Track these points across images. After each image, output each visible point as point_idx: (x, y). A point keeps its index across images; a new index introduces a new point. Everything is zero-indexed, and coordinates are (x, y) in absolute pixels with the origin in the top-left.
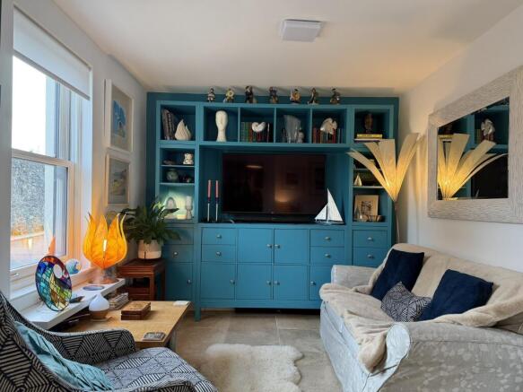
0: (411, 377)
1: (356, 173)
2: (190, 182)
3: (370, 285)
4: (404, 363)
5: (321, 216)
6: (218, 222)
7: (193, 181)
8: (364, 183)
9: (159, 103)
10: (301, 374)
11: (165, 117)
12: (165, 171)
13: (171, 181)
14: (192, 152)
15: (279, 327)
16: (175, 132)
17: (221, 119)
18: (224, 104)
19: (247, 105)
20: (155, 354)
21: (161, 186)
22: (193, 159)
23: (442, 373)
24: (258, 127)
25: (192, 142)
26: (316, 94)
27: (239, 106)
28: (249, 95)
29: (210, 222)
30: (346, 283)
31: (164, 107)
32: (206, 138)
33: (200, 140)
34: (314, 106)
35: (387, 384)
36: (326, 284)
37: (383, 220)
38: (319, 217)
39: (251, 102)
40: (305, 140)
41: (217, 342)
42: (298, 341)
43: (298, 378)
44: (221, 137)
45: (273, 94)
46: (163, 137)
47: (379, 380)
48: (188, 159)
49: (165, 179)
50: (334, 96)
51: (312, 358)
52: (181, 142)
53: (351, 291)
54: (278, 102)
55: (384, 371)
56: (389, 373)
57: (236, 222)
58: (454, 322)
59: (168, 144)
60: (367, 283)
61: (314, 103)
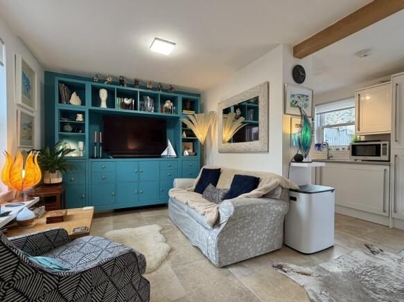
0: (233, 225)
1: (183, 130)
2: (82, 132)
3: (194, 187)
4: (230, 220)
5: (165, 153)
6: (102, 158)
7: (83, 132)
8: (187, 136)
9: (57, 79)
10: (166, 238)
11: (62, 89)
12: (62, 125)
13: (67, 132)
14: (83, 113)
15: (144, 216)
16: (70, 99)
17: (103, 94)
18: (105, 84)
19: (121, 87)
20: (88, 240)
21: (60, 135)
22: (84, 117)
23: (246, 221)
24: (127, 101)
25: (83, 106)
26: (161, 86)
27: (116, 87)
28: (122, 82)
29: (97, 158)
30: (183, 187)
31: (61, 82)
32: (93, 105)
33: (89, 105)
34: (161, 92)
35: (222, 231)
36: (172, 189)
37: (196, 155)
38: (163, 154)
39: (123, 86)
40: (155, 111)
41: (109, 230)
42: (158, 221)
43: (165, 240)
44: (104, 105)
45: (136, 83)
46: (60, 101)
47: (217, 231)
48: (80, 118)
49: (62, 130)
50: (171, 88)
51: (168, 229)
52: (75, 106)
53: (185, 191)
54: (140, 88)
55: (220, 225)
56: (223, 226)
57: (114, 158)
58: (247, 197)
59: (64, 107)
60: (192, 186)
61: (160, 91)
